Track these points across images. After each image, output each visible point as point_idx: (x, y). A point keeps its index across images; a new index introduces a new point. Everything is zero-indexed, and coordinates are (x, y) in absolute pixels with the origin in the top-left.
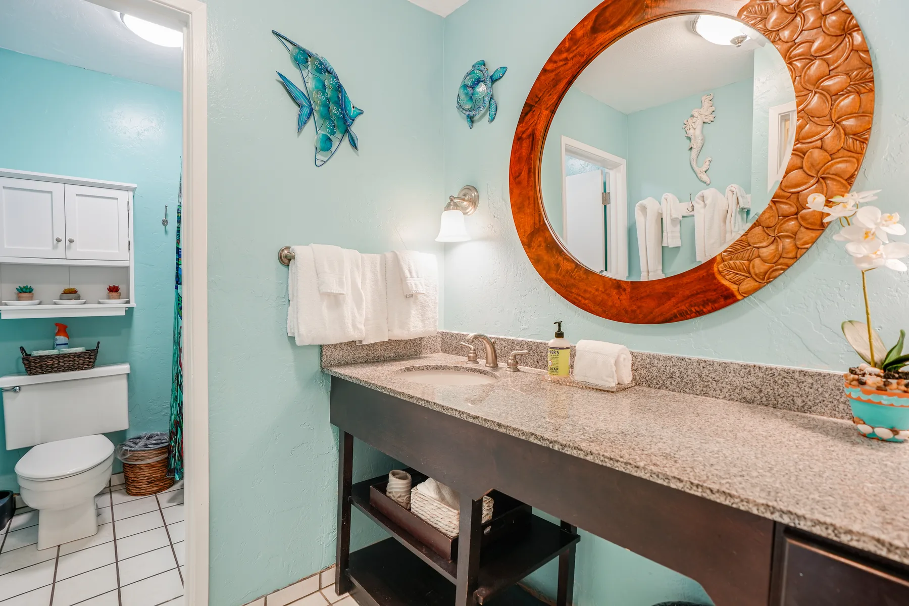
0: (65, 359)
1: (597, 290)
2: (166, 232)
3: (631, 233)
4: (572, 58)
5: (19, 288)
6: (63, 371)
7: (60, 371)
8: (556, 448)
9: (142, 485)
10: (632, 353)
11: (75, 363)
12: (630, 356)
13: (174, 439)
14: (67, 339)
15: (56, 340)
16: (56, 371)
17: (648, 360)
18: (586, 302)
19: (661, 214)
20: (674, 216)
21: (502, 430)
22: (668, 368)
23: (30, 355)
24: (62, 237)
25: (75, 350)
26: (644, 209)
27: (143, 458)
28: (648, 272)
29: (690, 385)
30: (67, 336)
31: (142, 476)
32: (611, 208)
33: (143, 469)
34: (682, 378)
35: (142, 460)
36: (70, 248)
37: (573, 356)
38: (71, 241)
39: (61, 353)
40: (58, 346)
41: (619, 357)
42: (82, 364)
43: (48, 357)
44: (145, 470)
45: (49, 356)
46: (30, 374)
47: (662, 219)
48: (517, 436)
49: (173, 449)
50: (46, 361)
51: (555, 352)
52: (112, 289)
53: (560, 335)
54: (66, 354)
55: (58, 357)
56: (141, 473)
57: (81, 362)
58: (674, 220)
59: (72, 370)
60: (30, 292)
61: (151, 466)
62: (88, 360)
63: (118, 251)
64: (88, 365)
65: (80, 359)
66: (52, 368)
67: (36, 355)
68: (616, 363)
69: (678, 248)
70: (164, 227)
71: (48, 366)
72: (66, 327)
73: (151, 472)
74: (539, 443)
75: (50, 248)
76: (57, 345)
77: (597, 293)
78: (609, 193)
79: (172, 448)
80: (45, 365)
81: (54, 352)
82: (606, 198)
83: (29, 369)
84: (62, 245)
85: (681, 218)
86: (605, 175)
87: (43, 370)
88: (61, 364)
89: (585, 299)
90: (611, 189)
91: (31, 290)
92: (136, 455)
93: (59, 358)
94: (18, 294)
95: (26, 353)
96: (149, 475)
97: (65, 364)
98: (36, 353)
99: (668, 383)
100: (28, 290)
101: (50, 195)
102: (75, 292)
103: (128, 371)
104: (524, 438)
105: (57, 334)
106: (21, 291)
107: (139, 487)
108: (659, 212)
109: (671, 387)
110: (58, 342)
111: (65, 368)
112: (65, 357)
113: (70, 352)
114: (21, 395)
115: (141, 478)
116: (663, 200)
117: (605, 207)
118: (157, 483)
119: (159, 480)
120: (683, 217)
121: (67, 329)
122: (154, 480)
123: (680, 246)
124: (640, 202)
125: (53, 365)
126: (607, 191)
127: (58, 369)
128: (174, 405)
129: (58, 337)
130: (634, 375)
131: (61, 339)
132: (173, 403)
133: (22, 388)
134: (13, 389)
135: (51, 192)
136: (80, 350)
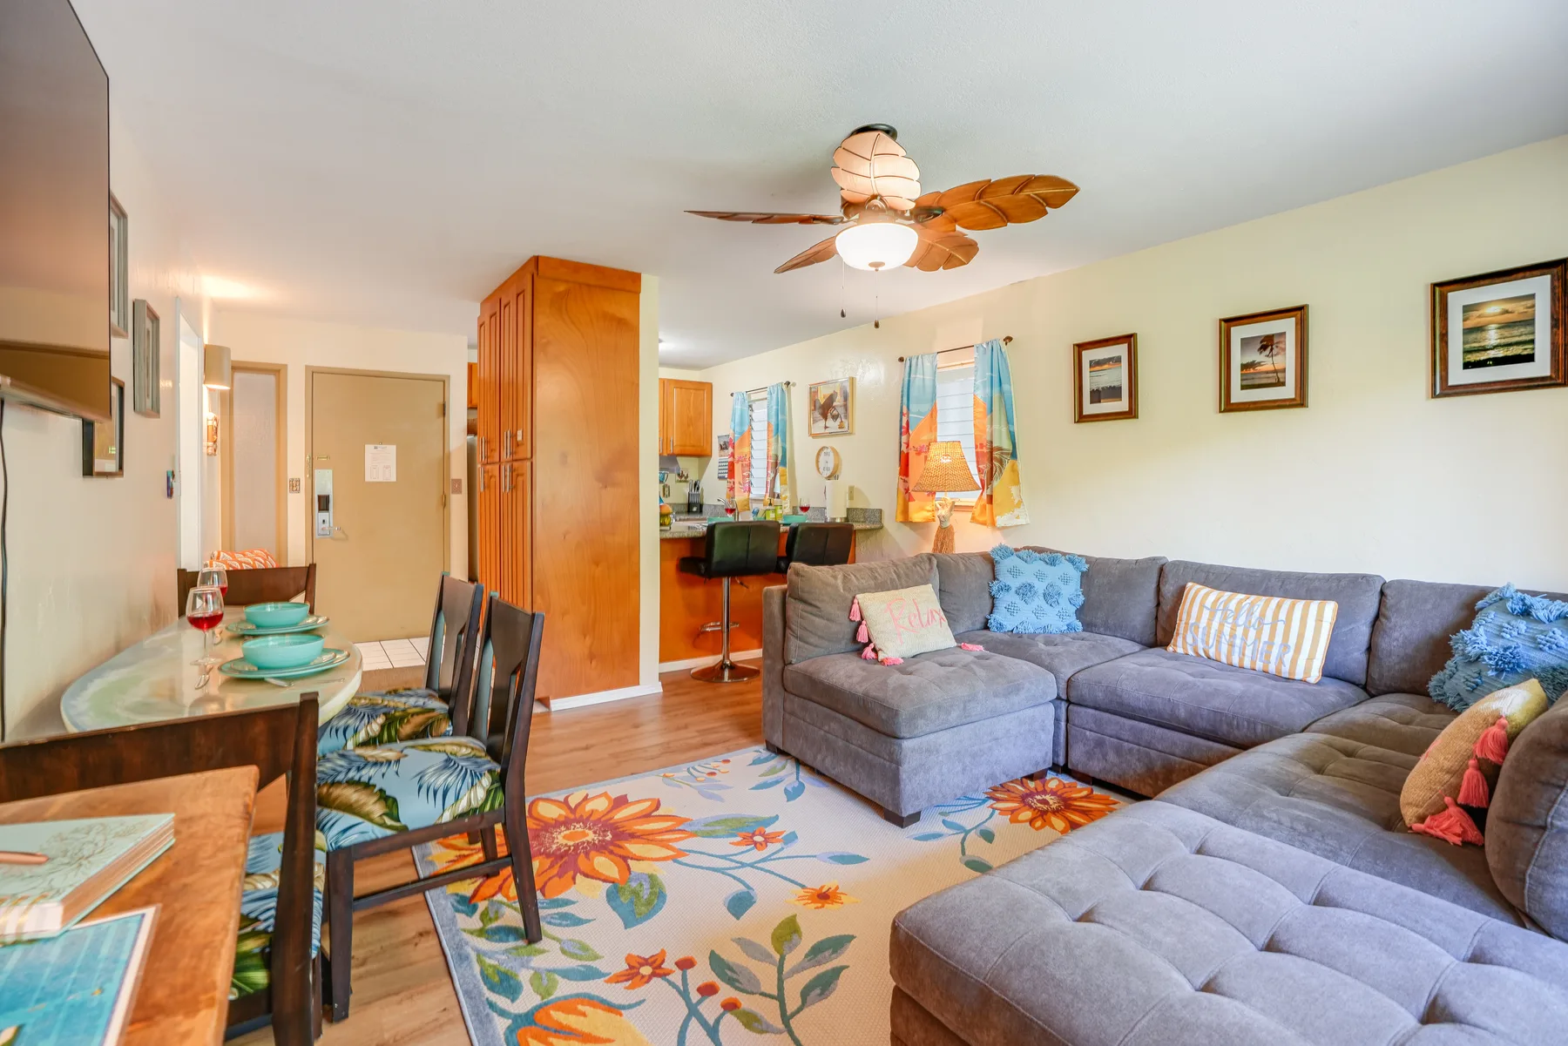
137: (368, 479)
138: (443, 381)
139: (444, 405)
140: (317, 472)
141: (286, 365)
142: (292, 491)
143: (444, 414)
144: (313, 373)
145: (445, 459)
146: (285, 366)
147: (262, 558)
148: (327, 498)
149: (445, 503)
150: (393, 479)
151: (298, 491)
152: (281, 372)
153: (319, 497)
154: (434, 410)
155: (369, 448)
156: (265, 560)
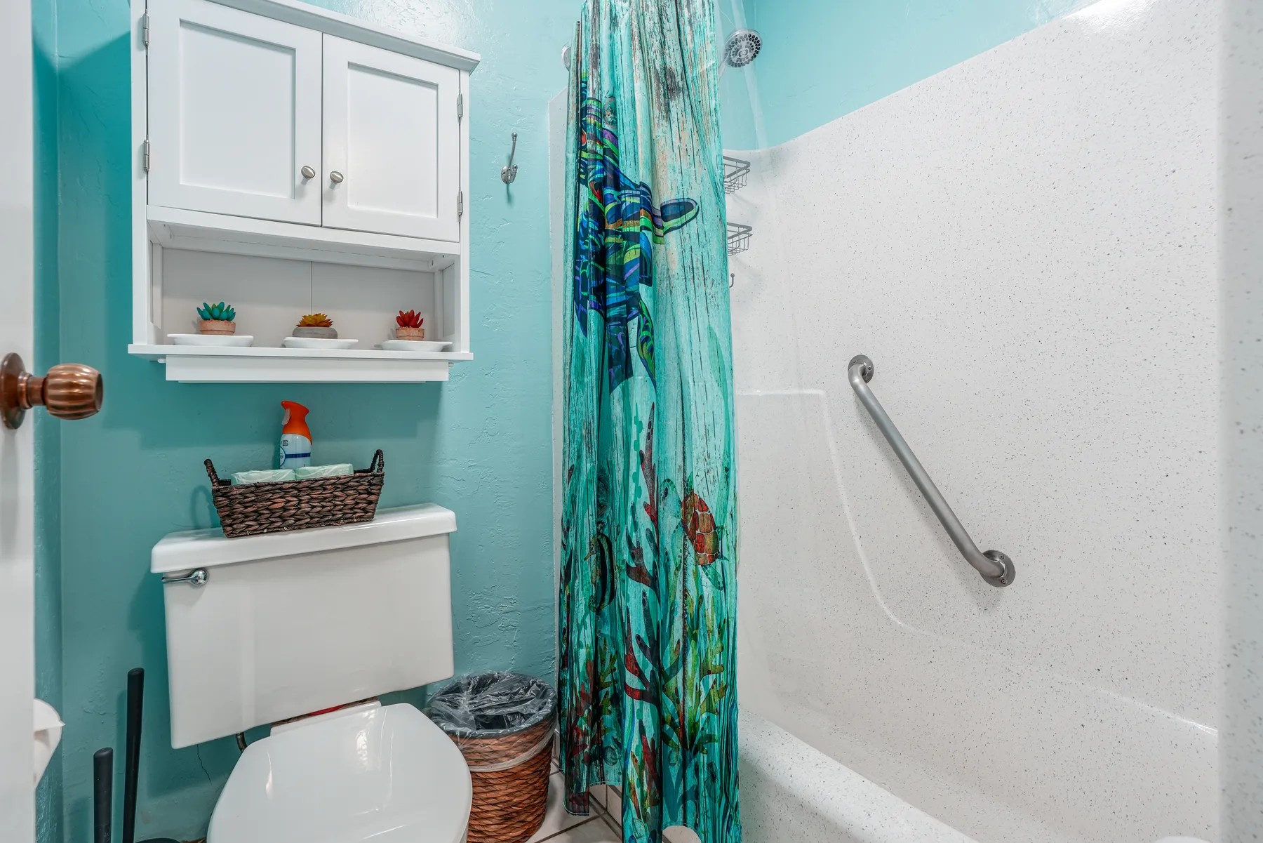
0: (314, 495)
2: (509, 198)
5: (202, 308)
6: (309, 526)
7: (300, 528)
9: (488, 825)
11: (336, 506)
13: (586, 713)
14: (307, 441)
15: (286, 443)
16: (292, 528)
23: (227, 482)
24: (315, 166)
25: (335, 471)
27: (493, 756)
30: (308, 434)
31: (490, 801)
33: (492, 785)
35: (492, 761)
36: (331, 199)
38: (335, 181)
39: (301, 477)
40: (289, 460)
42: (351, 509)
43: (275, 487)
44: (497, 787)
45: (276, 484)
46: (231, 535)
49: (584, 741)
50: (269, 499)
52: (407, 320)
54: (316, 481)
55: (298, 487)
56: (489, 795)
57: (349, 501)
59: (329, 524)
60: (229, 319)
61: (510, 775)
62: (365, 496)
63: (434, 216)
64: (364, 510)
65: (348, 495)
66: (282, 518)
67: (245, 482)
70: (505, 185)
71: (272, 512)
72: (307, 411)
73: (510, 791)
75: (284, 194)
76: (288, 456)
79: (581, 738)
80: (267, 509)
81: (284, 475)
83: (228, 522)
84: (313, 187)
87: (261, 525)
88: (305, 507)
91: (230, 314)
92: (477, 748)
93: (299, 490)
94: (201, 323)
95: (216, 478)
96: (507, 798)
97: (313, 507)
98: (245, 478)
100: (224, 315)
101: (288, 58)
102: (327, 324)
103: (452, 528)
105: (287, 429)
106: (208, 316)
107: (482, 829)
110: (289, 450)
111: (312, 518)
112: (312, 489)
113: (325, 475)
114: (211, 592)
115: (486, 808)
118: (522, 818)
119: (525, 809)
121: (307, 418)
122: (517, 812)
125: (285, 509)
127: (297, 520)
128: (588, 620)
129: (288, 437)
131: (295, 442)
132: (585, 616)
133: (211, 572)
134: (191, 577)
135: (292, 51)
136: (343, 470)
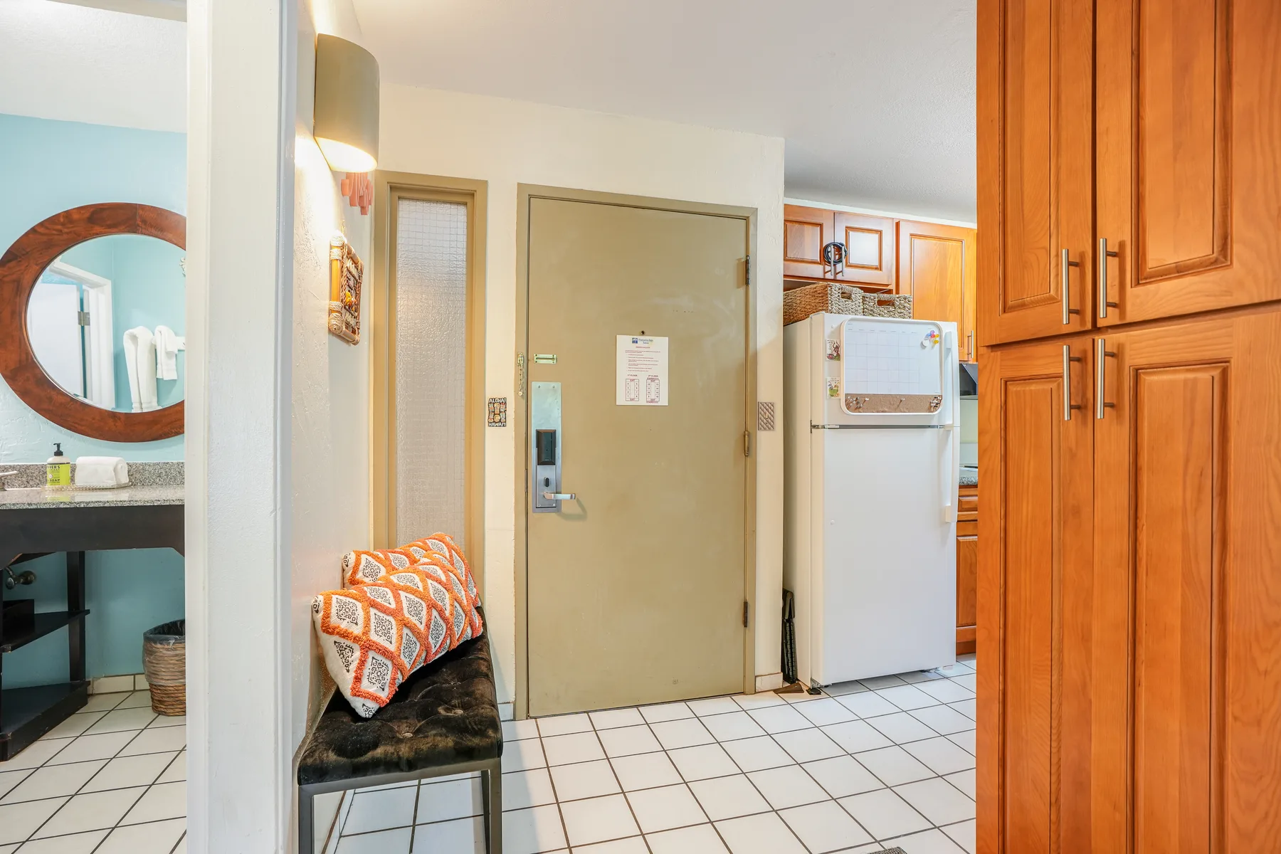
1: (94, 419)
3: (118, 360)
4: (67, 233)
8: (82, 506)
10: (128, 464)
12: (126, 466)
17: (141, 467)
18: (83, 428)
19: (155, 346)
20: (169, 350)
21: (34, 507)
22: (157, 471)
26: (134, 338)
28: (141, 404)
29: (173, 480)
32: (92, 330)
34: (167, 475)
37: (73, 470)
41: (117, 465)
47: (156, 350)
48: (48, 507)
51: (55, 467)
53: (59, 453)
58: (169, 354)
68: (115, 470)
69: (175, 381)
74: (68, 506)
77: (93, 421)
78: (88, 313)
82: (83, 319)
85: (177, 352)
86: (81, 291)
89: (82, 426)
90: (91, 308)
99: (158, 480)
104: (54, 506)
108: (152, 344)
109: (160, 483)
116: (156, 332)
117: (83, 328)
120: (179, 351)
123: (176, 378)
124: (131, 331)
126: (85, 311)
130: (130, 479)
137: (621, 400)
138: (745, 219)
139: (747, 262)
140: (534, 385)
141: (486, 183)
142: (493, 423)
143: (747, 283)
144: (531, 197)
145: (749, 365)
146: (484, 184)
147: (443, 567)
148: (552, 434)
149: (747, 448)
150: (664, 401)
151: (502, 423)
152: (477, 196)
153: (539, 433)
154: (731, 274)
155: (624, 342)
156: (446, 571)
